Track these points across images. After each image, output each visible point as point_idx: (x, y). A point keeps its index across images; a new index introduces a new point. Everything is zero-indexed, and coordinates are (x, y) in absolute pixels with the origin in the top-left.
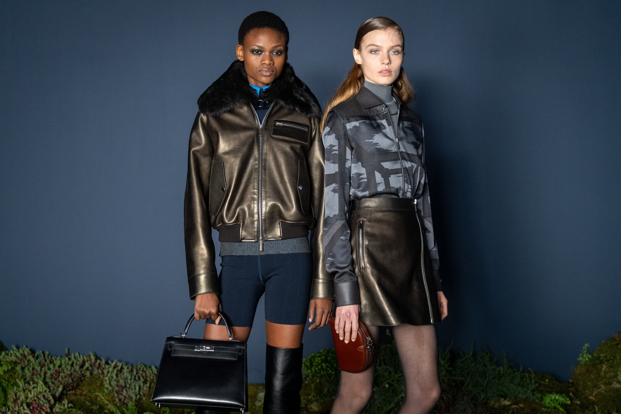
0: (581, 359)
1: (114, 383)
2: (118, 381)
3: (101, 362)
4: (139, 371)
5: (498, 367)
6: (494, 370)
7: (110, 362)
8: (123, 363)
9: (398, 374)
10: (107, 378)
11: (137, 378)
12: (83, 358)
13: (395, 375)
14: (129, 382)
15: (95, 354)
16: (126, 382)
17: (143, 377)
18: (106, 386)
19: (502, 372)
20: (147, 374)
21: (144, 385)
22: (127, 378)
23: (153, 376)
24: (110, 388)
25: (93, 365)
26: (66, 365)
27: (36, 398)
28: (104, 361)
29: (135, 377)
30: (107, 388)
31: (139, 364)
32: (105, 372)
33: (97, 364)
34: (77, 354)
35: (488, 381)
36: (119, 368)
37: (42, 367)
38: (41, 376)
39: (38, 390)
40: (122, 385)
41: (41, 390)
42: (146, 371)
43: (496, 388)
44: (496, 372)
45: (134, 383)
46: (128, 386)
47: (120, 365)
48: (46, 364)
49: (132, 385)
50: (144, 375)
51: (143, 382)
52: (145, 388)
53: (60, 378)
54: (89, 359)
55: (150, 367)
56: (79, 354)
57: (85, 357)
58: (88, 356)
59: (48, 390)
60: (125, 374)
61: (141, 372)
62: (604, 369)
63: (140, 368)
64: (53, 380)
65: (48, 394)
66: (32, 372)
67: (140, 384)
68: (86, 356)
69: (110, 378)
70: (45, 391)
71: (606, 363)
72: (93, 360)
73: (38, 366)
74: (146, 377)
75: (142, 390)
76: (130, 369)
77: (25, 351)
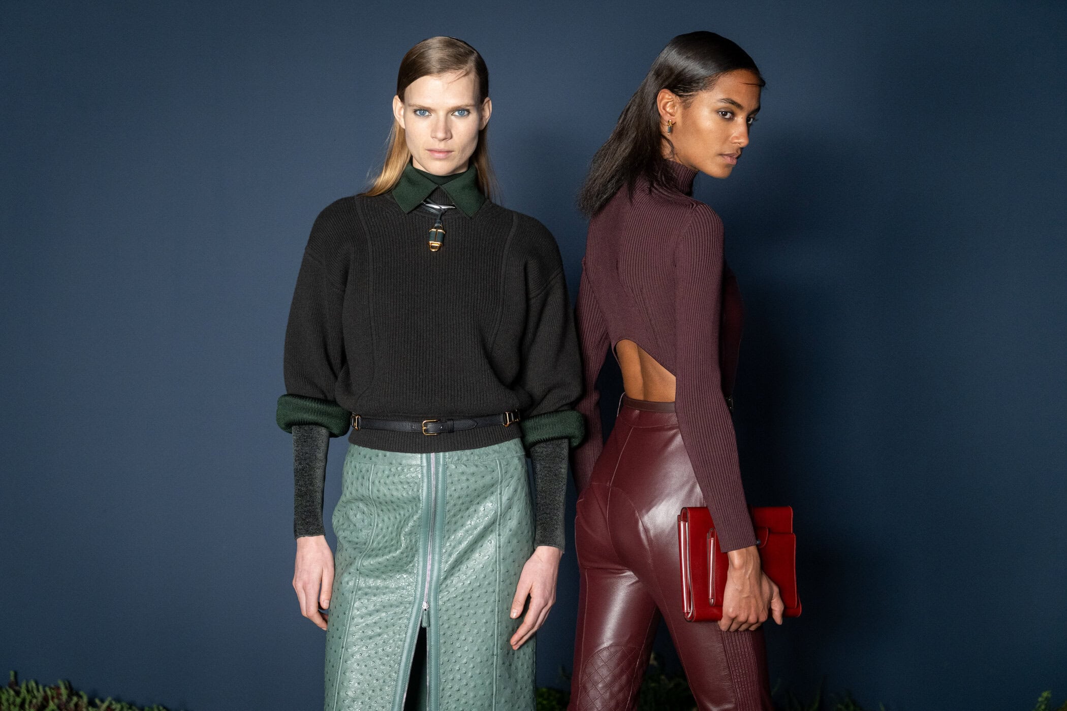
3: (79, 701)
8: (124, 704)
12: (45, 692)
15: (68, 686)
25: (63, 707)
26: (9, 704)
28: (85, 699)
33: (72, 705)
54: (55, 695)
56: (37, 684)
57: (47, 689)
58: (53, 689)
68: (51, 688)
72: (64, 697)
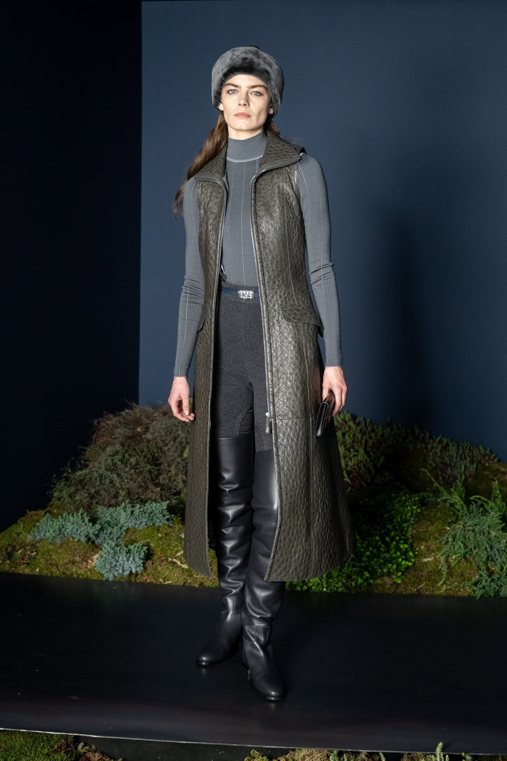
1: (438, 460)
2: (443, 458)
7: (434, 437)
10: (431, 454)
11: (463, 457)
16: (451, 460)
17: (469, 456)
18: (429, 462)
21: (470, 466)
22: (453, 456)
23: (480, 457)
24: (434, 465)
27: (356, 467)
29: (461, 456)
30: (430, 465)
32: (429, 447)
34: (400, 425)
36: (444, 443)
37: (363, 435)
38: (361, 445)
39: (358, 457)
41: (362, 459)
46: (453, 464)
48: (367, 432)
50: (470, 454)
51: (470, 462)
52: (473, 468)
53: (382, 448)
55: (477, 446)
59: (368, 460)
61: (467, 451)
63: (466, 447)
64: (374, 450)
65: (368, 464)
66: (352, 439)
69: (434, 454)
70: (366, 460)
73: (359, 434)
74: (473, 458)
75: (467, 471)
77: (346, 416)
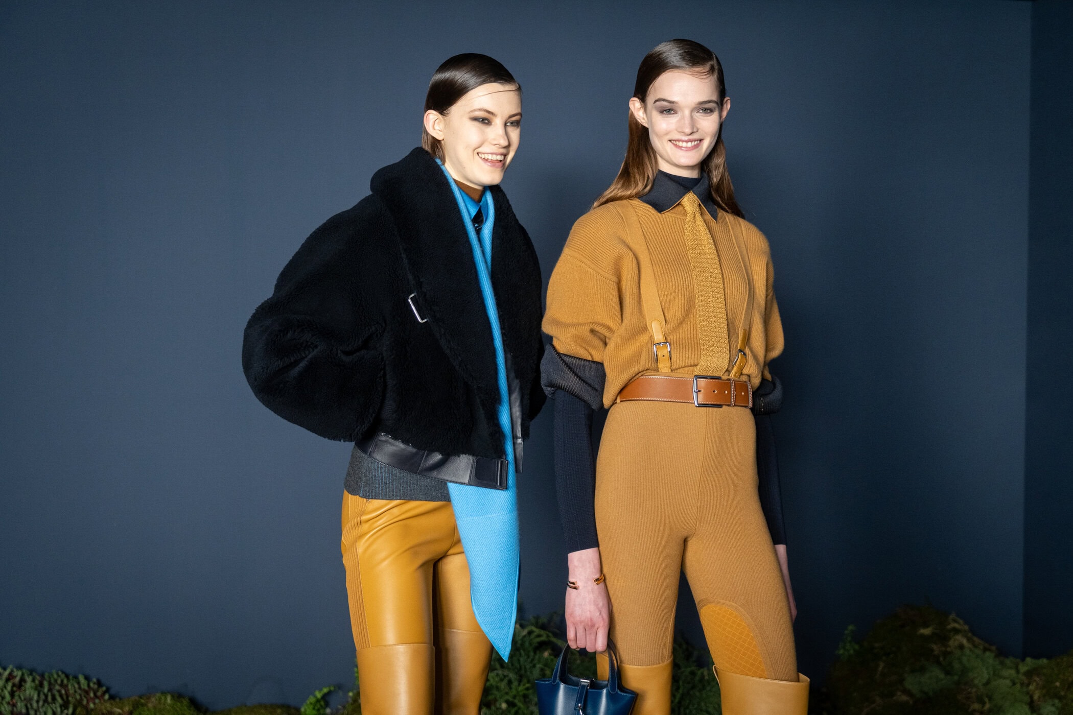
0: (841, 652)
4: (54, 685)
5: (699, 669)
6: (693, 673)
8: (24, 671)
9: (524, 685)
13: (519, 685)
14: (35, 705)
19: (706, 678)
20: (68, 690)
31: (54, 671)
35: (683, 695)
40: (21, 711)
42: (67, 686)
43: (696, 706)
44: (697, 678)
45: (44, 709)
47: (18, 674)
49: (40, 713)
60: (28, 692)
62: (880, 669)
67: (55, 709)
71: (884, 658)
76: (37, 682)
